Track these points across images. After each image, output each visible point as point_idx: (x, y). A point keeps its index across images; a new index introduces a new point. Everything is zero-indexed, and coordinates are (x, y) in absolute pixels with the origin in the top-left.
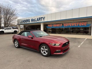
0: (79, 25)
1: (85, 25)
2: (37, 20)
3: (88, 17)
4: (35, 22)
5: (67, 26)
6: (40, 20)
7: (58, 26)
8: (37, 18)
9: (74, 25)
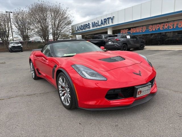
2: (102, 23)
4: (98, 27)
5: (156, 29)
6: (106, 24)
7: (139, 31)
8: (102, 20)
9: (168, 28)
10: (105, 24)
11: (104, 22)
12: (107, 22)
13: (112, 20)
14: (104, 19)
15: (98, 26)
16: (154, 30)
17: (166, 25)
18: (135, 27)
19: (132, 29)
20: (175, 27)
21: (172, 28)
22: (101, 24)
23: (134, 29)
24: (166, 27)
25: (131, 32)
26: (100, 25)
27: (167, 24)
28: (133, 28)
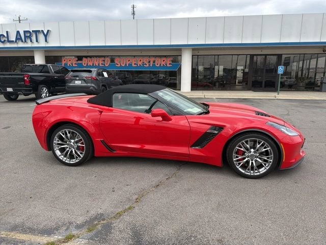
0: (154, 65)
1: (168, 65)
3: (173, 45)
4: (8, 45)
5: (126, 64)
6: (31, 41)
7: (99, 64)
8: (18, 32)
9: (143, 65)
10: (29, 41)
11: (25, 37)
12: (34, 38)
13: (46, 36)
14: (25, 32)
15: (8, 43)
16: (124, 65)
17: (140, 61)
18: (90, 57)
19: (84, 59)
20: (151, 66)
21: (148, 65)
22: (17, 39)
23: (89, 59)
24: (140, 63)
25: (83, 64)
26: (13, 41)
27: (140, 59)
28: (86, 57)
